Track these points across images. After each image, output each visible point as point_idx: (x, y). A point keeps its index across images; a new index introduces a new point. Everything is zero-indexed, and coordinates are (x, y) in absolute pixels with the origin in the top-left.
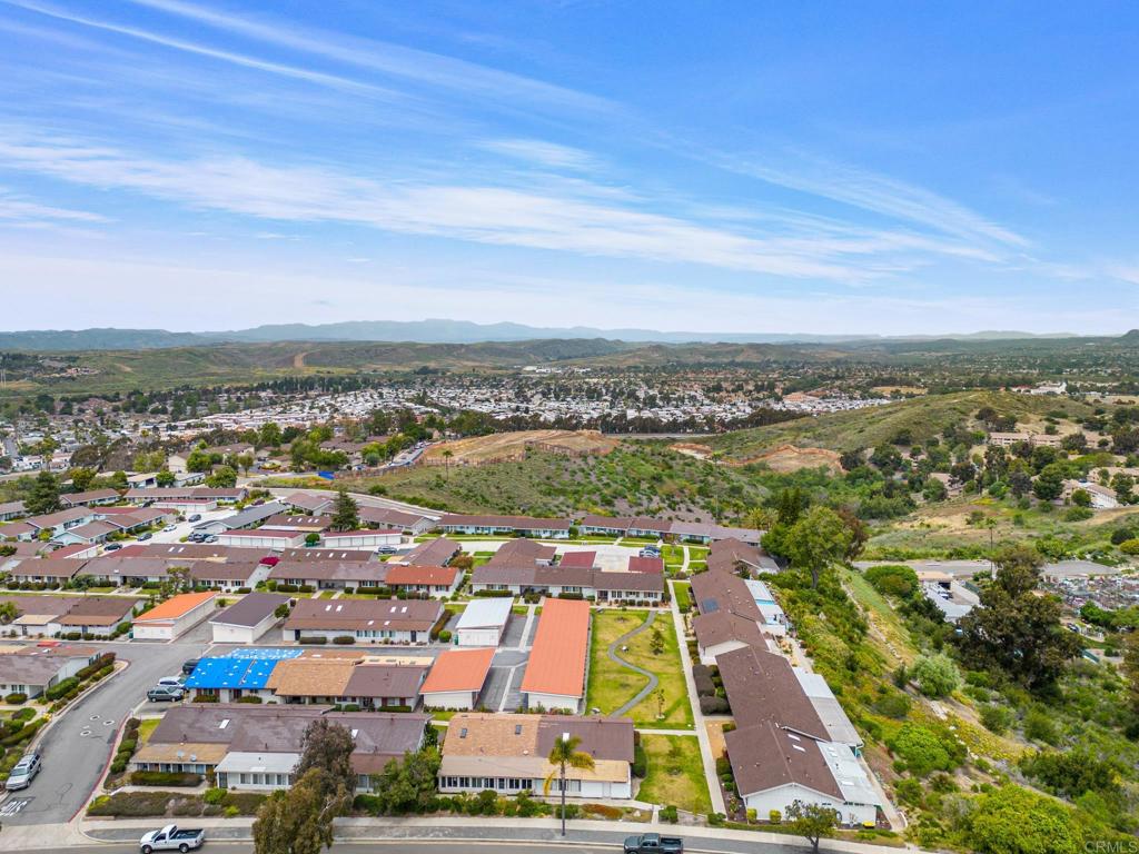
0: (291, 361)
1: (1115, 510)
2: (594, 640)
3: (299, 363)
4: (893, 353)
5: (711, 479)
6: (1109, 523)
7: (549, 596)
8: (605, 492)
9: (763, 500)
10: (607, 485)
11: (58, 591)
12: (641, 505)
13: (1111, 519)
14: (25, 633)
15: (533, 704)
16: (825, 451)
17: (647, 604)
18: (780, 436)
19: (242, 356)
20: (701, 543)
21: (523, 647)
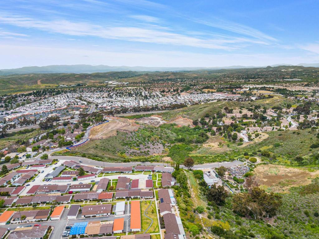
0: (36, 82)
1: (247, 143)
2: (141, 211)
3: (39, 83)
4: (209, 74)
5: (162, 134)
6: (246, 146)
7: (131, 198)
8: (137, 143)
9: (175, 139)
10: (138, 141)
11: (27, 207)
12: (146, 145)
13: (246, 145)
14: (28, 221)
15: (132, 231)
16: (189, 119)
17: (150, 199)
18: (179, 113)
19: (20, 80)
20: (160, 172)
21: (128, 214)
